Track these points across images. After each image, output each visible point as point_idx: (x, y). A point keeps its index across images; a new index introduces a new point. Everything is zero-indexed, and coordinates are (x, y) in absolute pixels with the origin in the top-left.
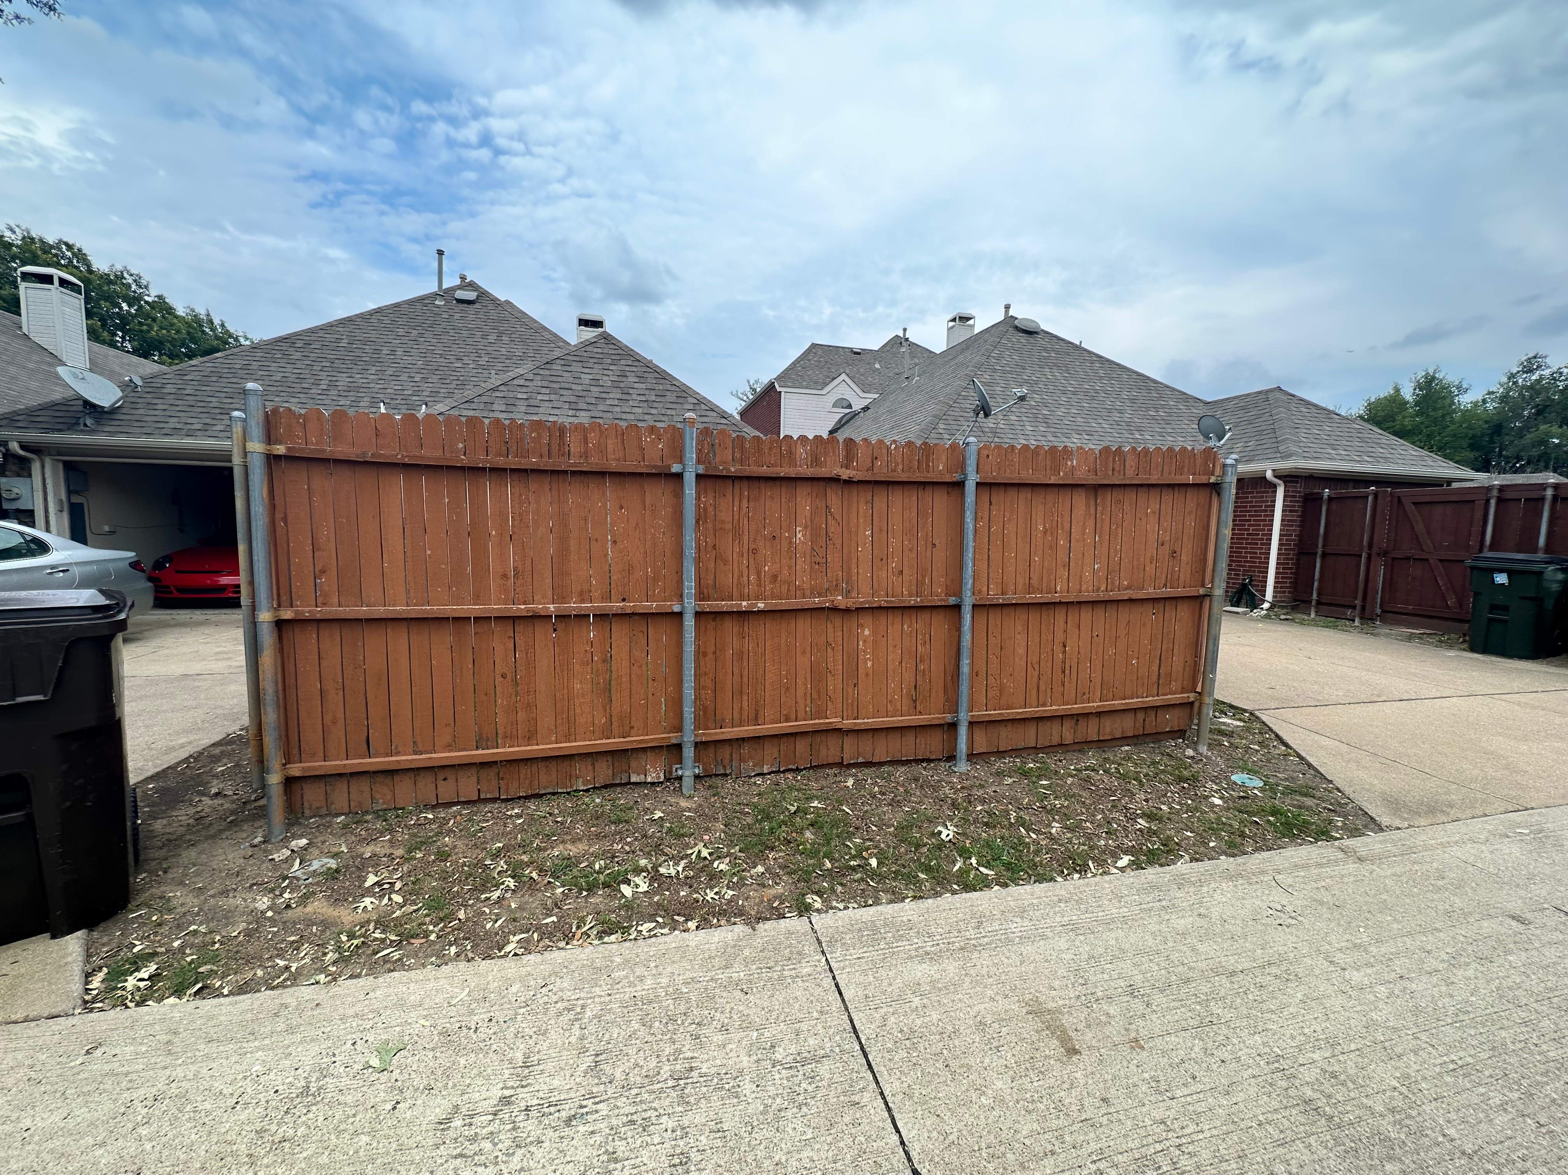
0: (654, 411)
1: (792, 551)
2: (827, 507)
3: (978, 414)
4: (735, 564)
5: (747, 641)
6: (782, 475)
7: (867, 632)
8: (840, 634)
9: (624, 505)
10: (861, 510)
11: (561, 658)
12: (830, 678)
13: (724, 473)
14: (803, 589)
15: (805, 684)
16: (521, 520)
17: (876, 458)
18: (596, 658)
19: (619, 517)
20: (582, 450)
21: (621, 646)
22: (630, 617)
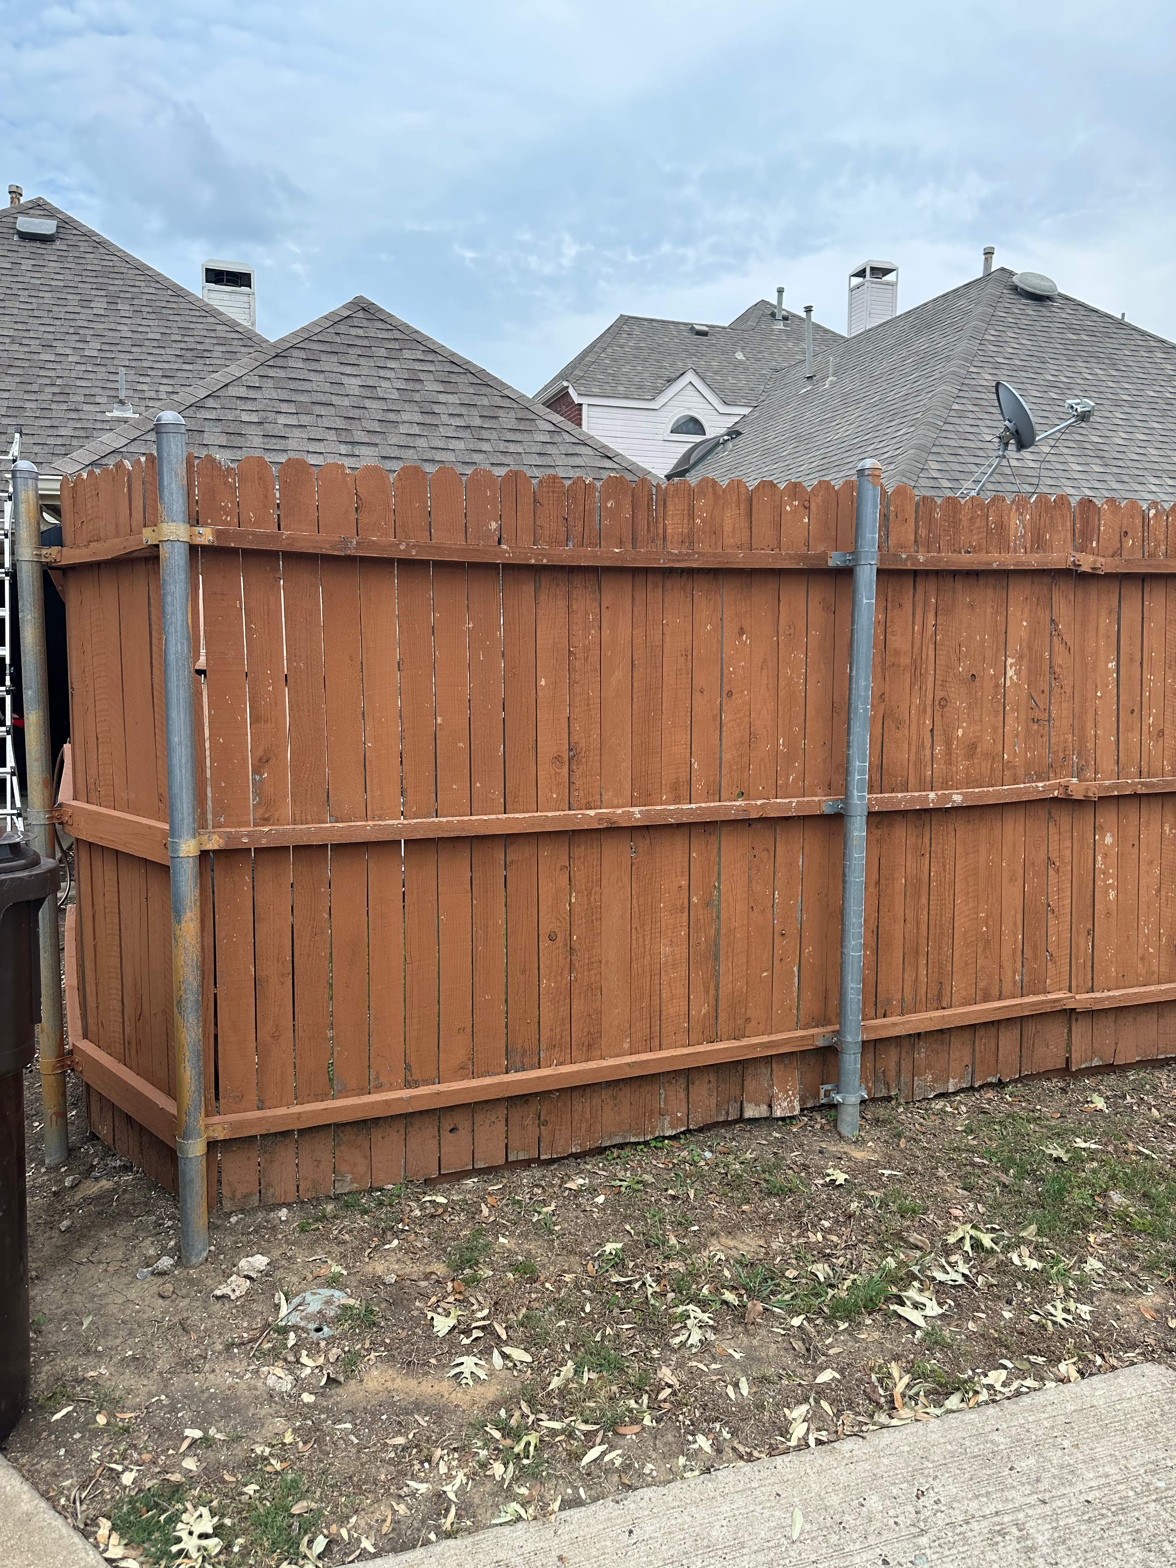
1: (998, 701)
2: (1052, 621)
3: (1007, 444)
4: (914, 726)
5: (927, 862)
6: (995, 566)
7: (1109, 840)
8: (1068, 844)
9: (748, 627)
10: (1102, 626)
11: (641, 899)
12: (1052, 922)
13: (909, 566)
14: (1015, 767)
15: (1015, 935)
16: (586, 659)
17: (1126, 533)
18: (695, 900)
19: (737, 649)
20: (685, 531)
21: (735, 878)
22: (750, 825)
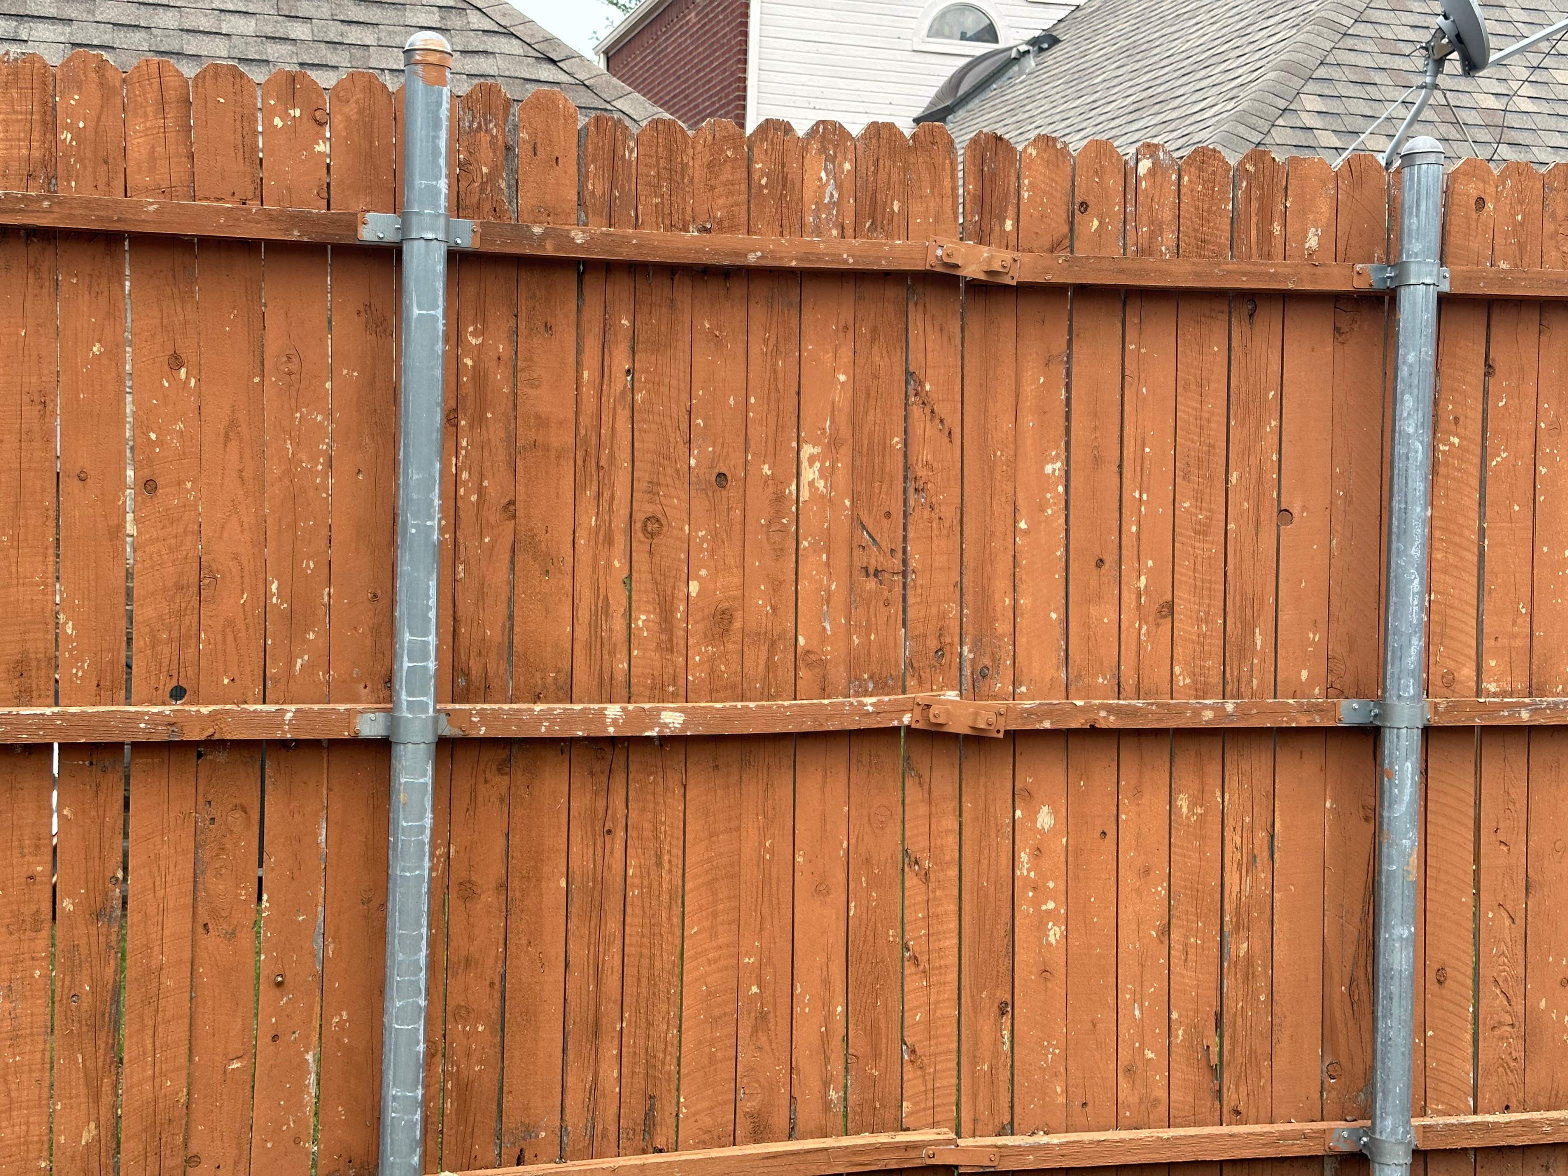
0: (299, 31)
1: (784, 530)
2: (909, 375)
3: (1439, 63)
4: (584, 572)
5: (619, 847)
6: (752, 259)
7: (1045, 819)
8: (950, 823)
9: (188, 353)
10: (1028, 389)
12: (914, 983)
13: (549, 249)
14: (823, 664)
15: (827, 1004)
17: (1084, 205)
18: (66, 905)
19: (165, 397)
20: (36, 154)
21: (162, 863)
22: (200, 755)
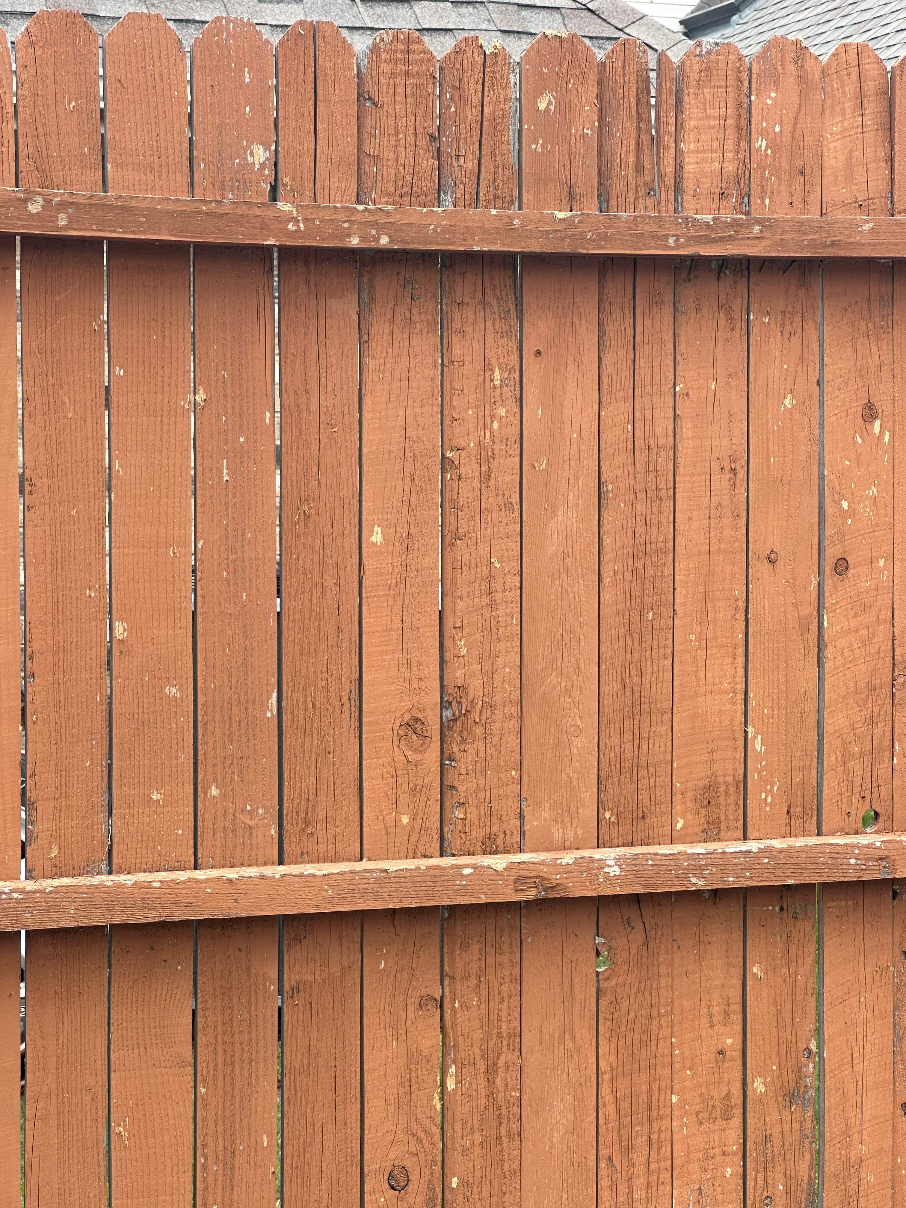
9: (882, 403)
11: (623, 1084)
16: (485, 478)
18: (758, 1085)
19: (859, 456)
20: (730, 167)
21: (860, 1029)
22: (895, 895)
